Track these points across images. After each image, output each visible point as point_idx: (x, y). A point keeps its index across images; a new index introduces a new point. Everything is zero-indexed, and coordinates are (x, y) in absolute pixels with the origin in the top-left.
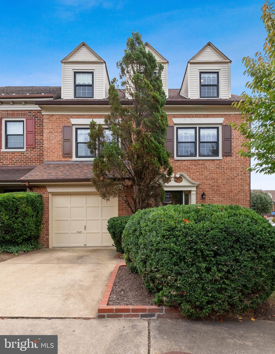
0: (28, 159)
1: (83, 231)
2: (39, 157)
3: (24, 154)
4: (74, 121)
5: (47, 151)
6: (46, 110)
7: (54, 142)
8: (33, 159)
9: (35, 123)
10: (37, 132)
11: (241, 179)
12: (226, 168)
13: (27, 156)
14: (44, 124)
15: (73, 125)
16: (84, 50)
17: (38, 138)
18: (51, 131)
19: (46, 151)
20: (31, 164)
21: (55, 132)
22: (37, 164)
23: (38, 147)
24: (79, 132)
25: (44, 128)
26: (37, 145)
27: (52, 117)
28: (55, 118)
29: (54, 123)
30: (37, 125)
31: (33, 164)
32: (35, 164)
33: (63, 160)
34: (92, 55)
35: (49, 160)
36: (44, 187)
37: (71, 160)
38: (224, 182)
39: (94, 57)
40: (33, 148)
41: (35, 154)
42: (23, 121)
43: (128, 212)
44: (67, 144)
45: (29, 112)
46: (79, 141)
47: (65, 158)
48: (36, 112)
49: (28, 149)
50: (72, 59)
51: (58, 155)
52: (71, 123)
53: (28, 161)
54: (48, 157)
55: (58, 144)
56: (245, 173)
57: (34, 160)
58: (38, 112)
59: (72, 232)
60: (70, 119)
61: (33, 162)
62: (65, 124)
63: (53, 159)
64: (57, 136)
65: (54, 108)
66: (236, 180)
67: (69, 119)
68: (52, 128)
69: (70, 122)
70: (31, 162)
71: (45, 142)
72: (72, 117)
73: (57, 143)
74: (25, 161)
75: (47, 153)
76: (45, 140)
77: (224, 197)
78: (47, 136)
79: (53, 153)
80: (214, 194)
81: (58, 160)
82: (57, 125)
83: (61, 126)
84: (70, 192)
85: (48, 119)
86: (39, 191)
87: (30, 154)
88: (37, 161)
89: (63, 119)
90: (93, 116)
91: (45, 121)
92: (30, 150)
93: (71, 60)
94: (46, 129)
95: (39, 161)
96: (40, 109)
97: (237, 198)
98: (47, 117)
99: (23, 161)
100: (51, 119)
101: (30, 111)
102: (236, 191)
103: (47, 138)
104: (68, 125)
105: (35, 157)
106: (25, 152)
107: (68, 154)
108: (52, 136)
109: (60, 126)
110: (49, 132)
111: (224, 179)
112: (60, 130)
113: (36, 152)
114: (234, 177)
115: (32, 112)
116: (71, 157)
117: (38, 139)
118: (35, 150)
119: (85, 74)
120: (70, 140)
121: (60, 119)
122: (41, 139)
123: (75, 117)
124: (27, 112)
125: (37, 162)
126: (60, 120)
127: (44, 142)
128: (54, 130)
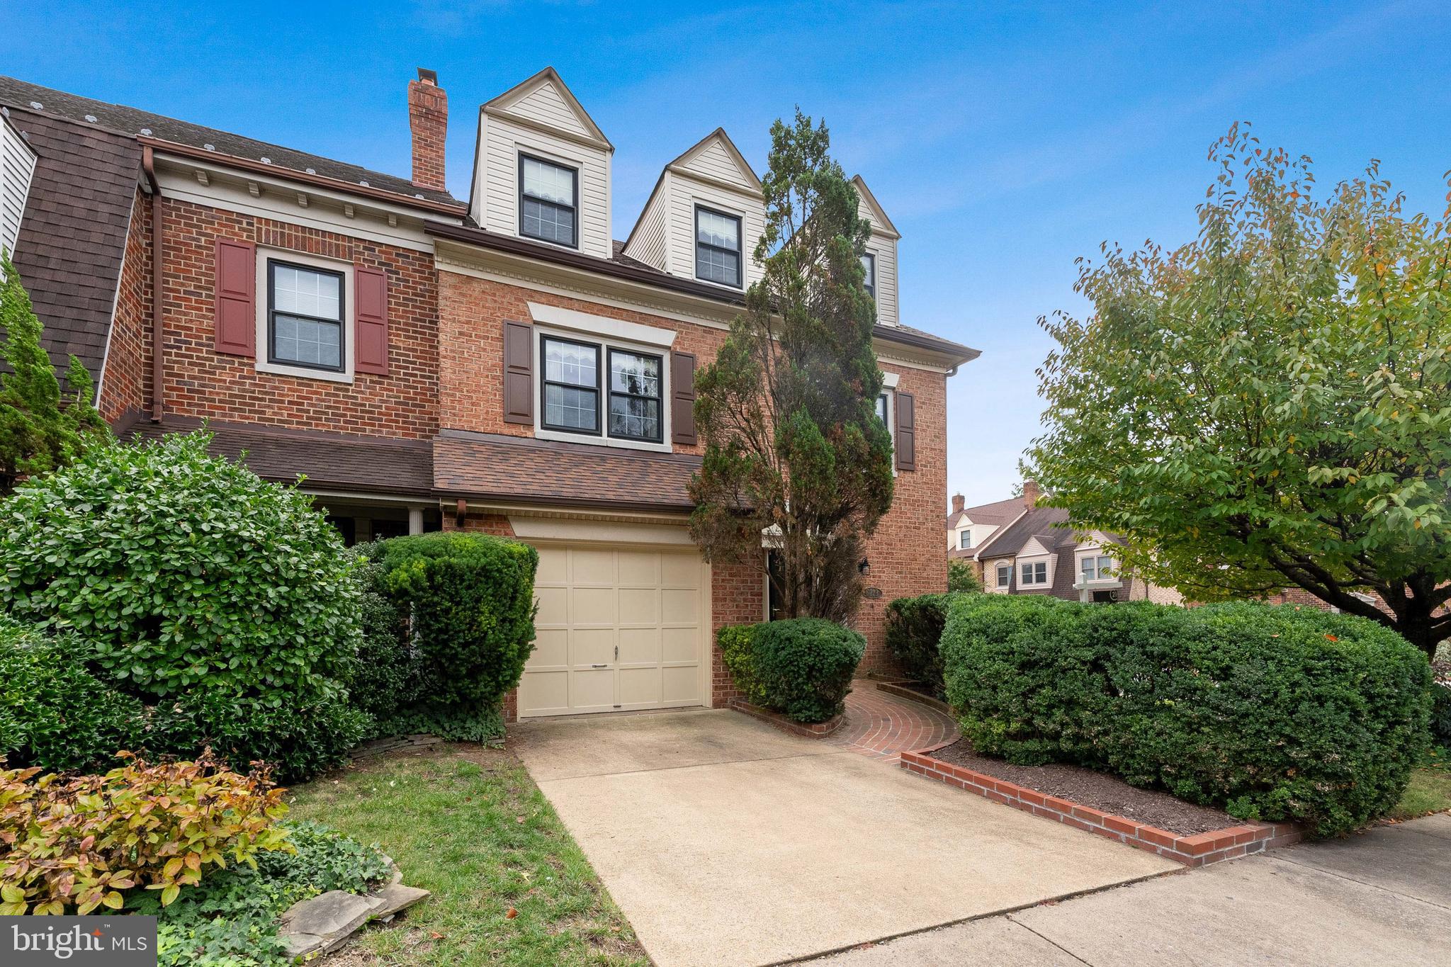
0: (362, 411)
1: (610, 664)
2: (404, 410)
3: (347, 390)
4: (540, 312)
5: (452, 395)
6: (452, 258)
7: (476, 367)
8: (380, 413)
9: (390, 290)
10: (394, 322)
11: (932, 529)
12: (905, 499)
13: (359, 401)
14: (442, 302)
15: (536, 323)
16: (547, 92)
17: (401, 344)
18: (465, 330)
19: (448, 395)
20: (373, 431)
21: (480, 337)
22: (394, 434)
23: (399, 373)
24: (551, 347)
25: (443, 318)
26: (397, 366)
27: (469, 283)
28: (477, 290)
29: (477, 305)
30: (394, 297)
31: (381, 432)
32: (388, 433)
33: (506, 431)
34: (573, 116)
35: (458, 425)
36: (503, 519)
37: (529, 434)
38: (901, 535)
39: (579, 123)
40: (380, 376)
41: (388, 396)
42: (340, 275)
43: (737, 606)
44: (518, 380)
45: (365, 248)
46: (549, 377)
47: (511, 425)
48: (391, 254)
49: (363, 376)
50: (514, 110)
51: (487, 412)
52: (530, 315)
53: (363, 418)
54: (454, 415)
55: (487, 376)
56: (938, 516)
57: (384, 418)
58: (397, 255)
59: (577, 666)
60: (530, 304)
61: (380, 426)
62: (511, 317)
63: (474, 425)
64: (485, 350)
65: (479, 255)
66: (923, 531)
67: (521, 300)
68: (468, 322)
69: (526, 313)
70: (373, 425)
71: (445, 363)
72: (532, 297)
73: (486, 373)
74: (352, 416)
75: (452, 402)
76: (445, 357)
77: (901, 573)
78: (453, 345)
79: (473, 404)
80: (881, 562)
81: (489, 429)
82: (485, 314)
83: (499, 322)
84: (574, 540)
85: (455, 287)
86: (486, 531)
87: (370, 394)
88: (397, 422)
89: (504, 297)
90: (596, 308)
91: (445, 292)
92: (372, 381)
93: (512, 109)
94: (446, 319)
95: (404, 422)
96: (429, 250)
97: (925, 575)
98: (453, 280)
99: (345, 415)
100: (464, 290)
101: (371, 245)
102: (922, 559)
103: (452, 351)
104: (521, 320)
105: (387, 408)
106: (350, 385)
107: (520, 417)
108: (470, 349)
109: (495, 321)
110: (460, 333)
111: (900, 527)
112: (496, 333)
113: (392, 391)
114: (920, 523)
115: (377, 249)
116: (530, 426)
117: (399, 348)
118: (389, 384)
119: (536, 164)
120: (526, 370)
121: (494, 295)
122: (409, 350)
123: (543, 300)
124: (358, 246)
125: (397, 428)
126: (495, 301)
127: (442, 365)
128: (474, 329)
